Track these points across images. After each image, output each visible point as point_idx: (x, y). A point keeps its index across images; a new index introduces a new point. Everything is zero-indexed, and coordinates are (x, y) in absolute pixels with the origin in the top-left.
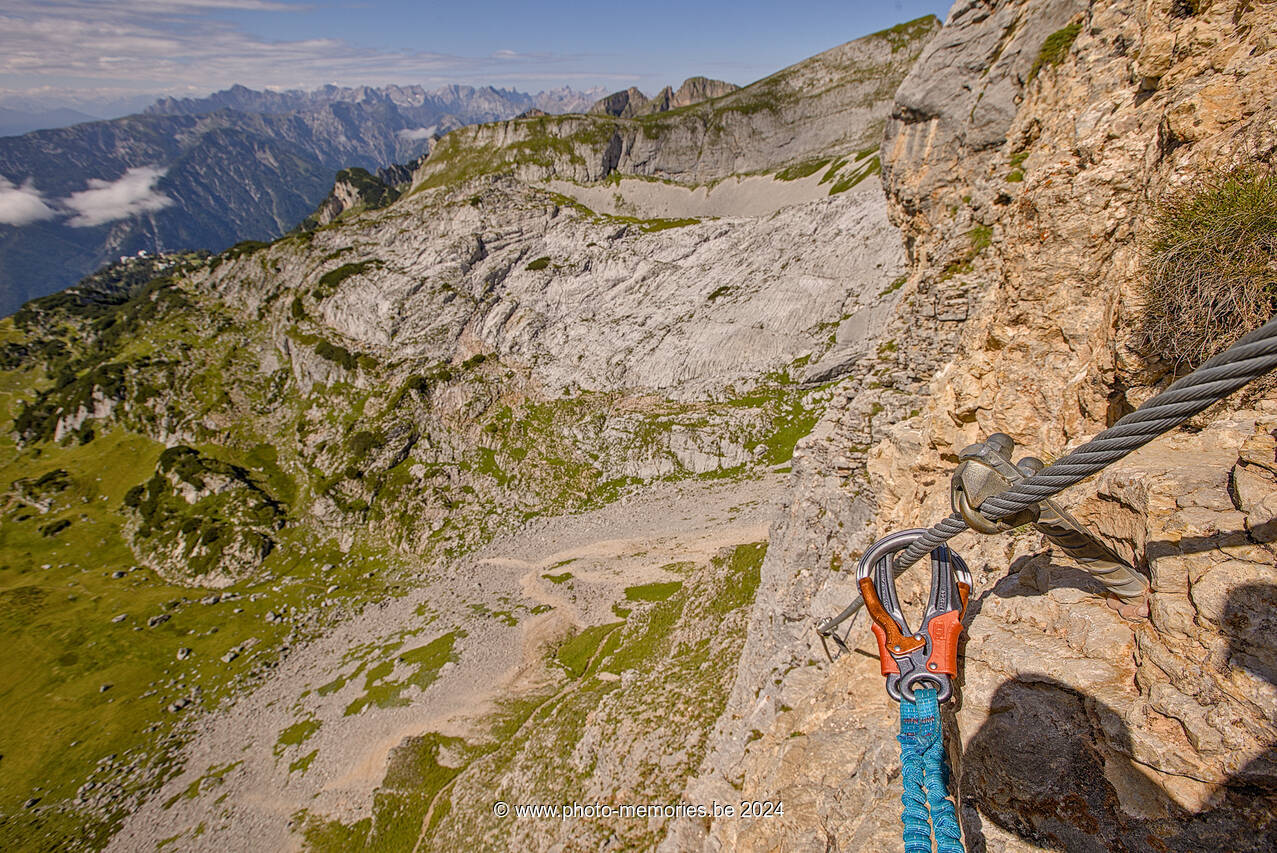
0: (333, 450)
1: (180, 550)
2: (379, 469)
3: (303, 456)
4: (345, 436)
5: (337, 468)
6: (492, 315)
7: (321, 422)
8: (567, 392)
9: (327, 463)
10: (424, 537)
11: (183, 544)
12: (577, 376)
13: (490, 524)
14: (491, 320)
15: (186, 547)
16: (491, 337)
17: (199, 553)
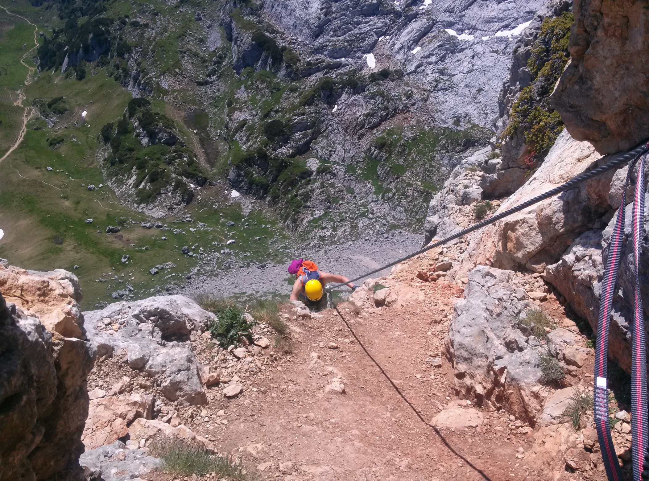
0: (251, 129)
1: (132, 181)
2: (282, 155)
3: (227, 128)
4: (262, 119)
5: (251, 146)
6: (407, 30)
7: (246, 102)
8: (457, 123)
9: (244, 138)
10: (305, 221)
11: (134, 177)
12: (471, 109)
13: (360, 225)
14: (405, 36)
15: (137, 180)
16: (402, 52)
17: (145, 187)
